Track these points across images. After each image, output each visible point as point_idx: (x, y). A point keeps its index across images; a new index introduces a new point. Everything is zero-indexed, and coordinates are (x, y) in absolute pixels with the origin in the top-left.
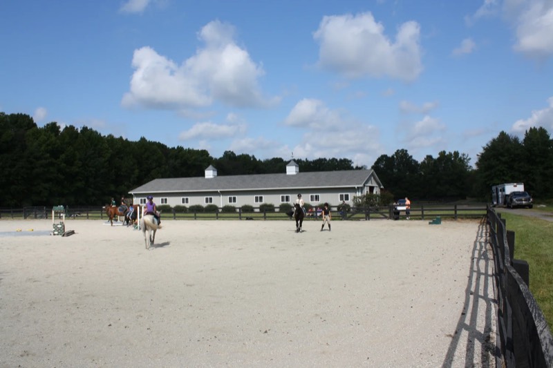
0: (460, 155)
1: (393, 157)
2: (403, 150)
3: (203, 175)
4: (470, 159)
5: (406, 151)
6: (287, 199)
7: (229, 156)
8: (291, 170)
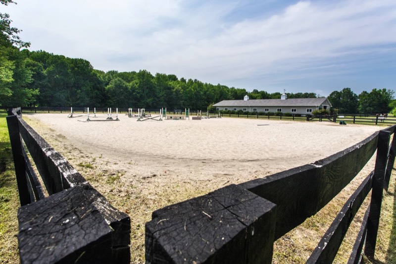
0: (387, 91)
1: (341, 92)
2: (347, 89)
3: (243, 99)
4: (394, 92)
5: (350, 89)
6: (280, 110)
7: (256, 91)
8: (283, 98)
